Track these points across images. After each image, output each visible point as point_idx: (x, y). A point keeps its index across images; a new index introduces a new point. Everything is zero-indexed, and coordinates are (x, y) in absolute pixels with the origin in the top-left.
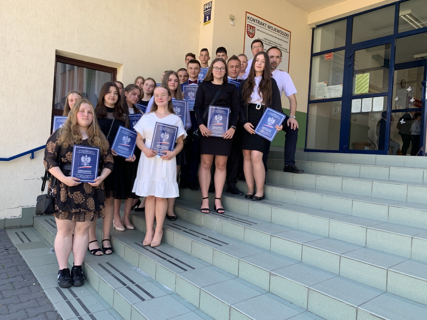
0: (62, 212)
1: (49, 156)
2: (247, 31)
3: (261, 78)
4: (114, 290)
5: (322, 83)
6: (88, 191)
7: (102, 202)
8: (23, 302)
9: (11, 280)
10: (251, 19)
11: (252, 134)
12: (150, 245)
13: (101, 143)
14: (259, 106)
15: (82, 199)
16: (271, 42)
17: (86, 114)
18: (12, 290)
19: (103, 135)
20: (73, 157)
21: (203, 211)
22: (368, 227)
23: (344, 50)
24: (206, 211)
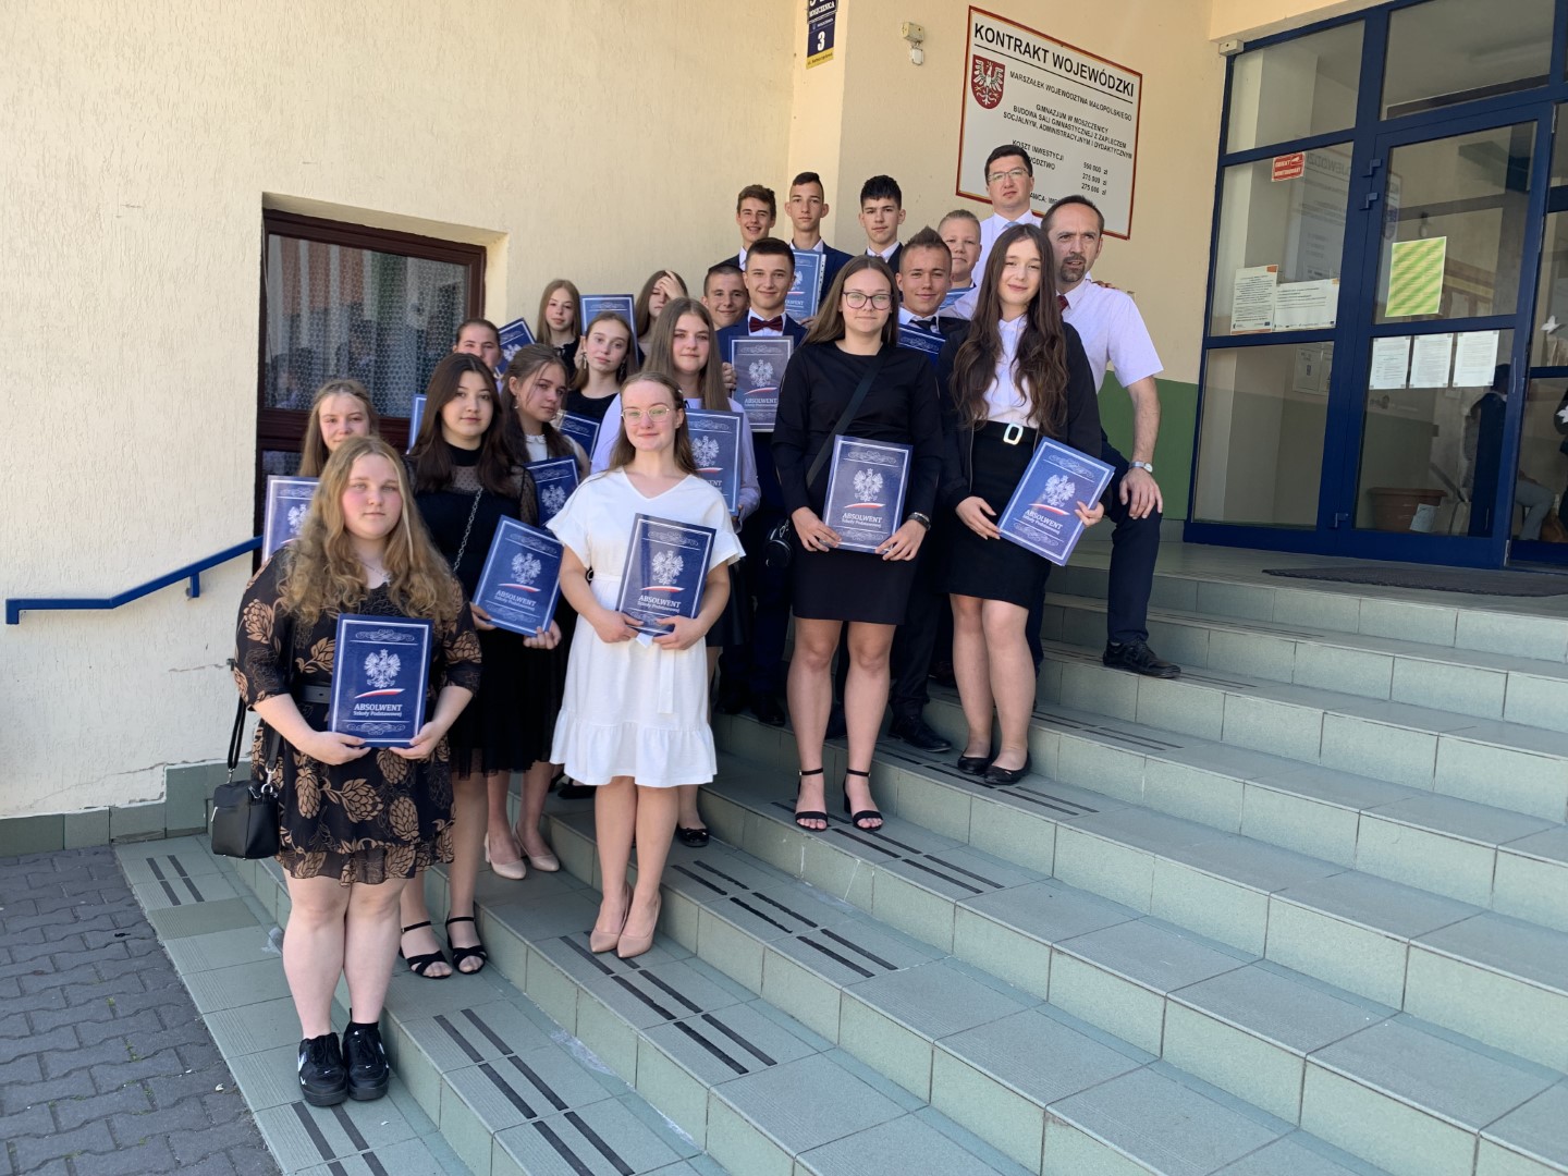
0: (306, 852)
1: (256, 653)
2: (973, 82)
3: (1024, 323)
4: (493, 1137)
5: (1261, 271)
6: (393, 774)
7: (443, 808)
8: (183, 1163)
9: (144, 1067)
10: (990, 37)
11: (988, 537)
12: (614, 950)
13: (438, 599)
14: (1014, 432)
15: (374, 806)
16: (1062, 120)
17: (372, 496)
18: (147, 1111)
19: (441, 562)
20: (333, 655)
21: (802, 822)
22: (1412, 942)
23: (1351, 144)
24: (813, 820)
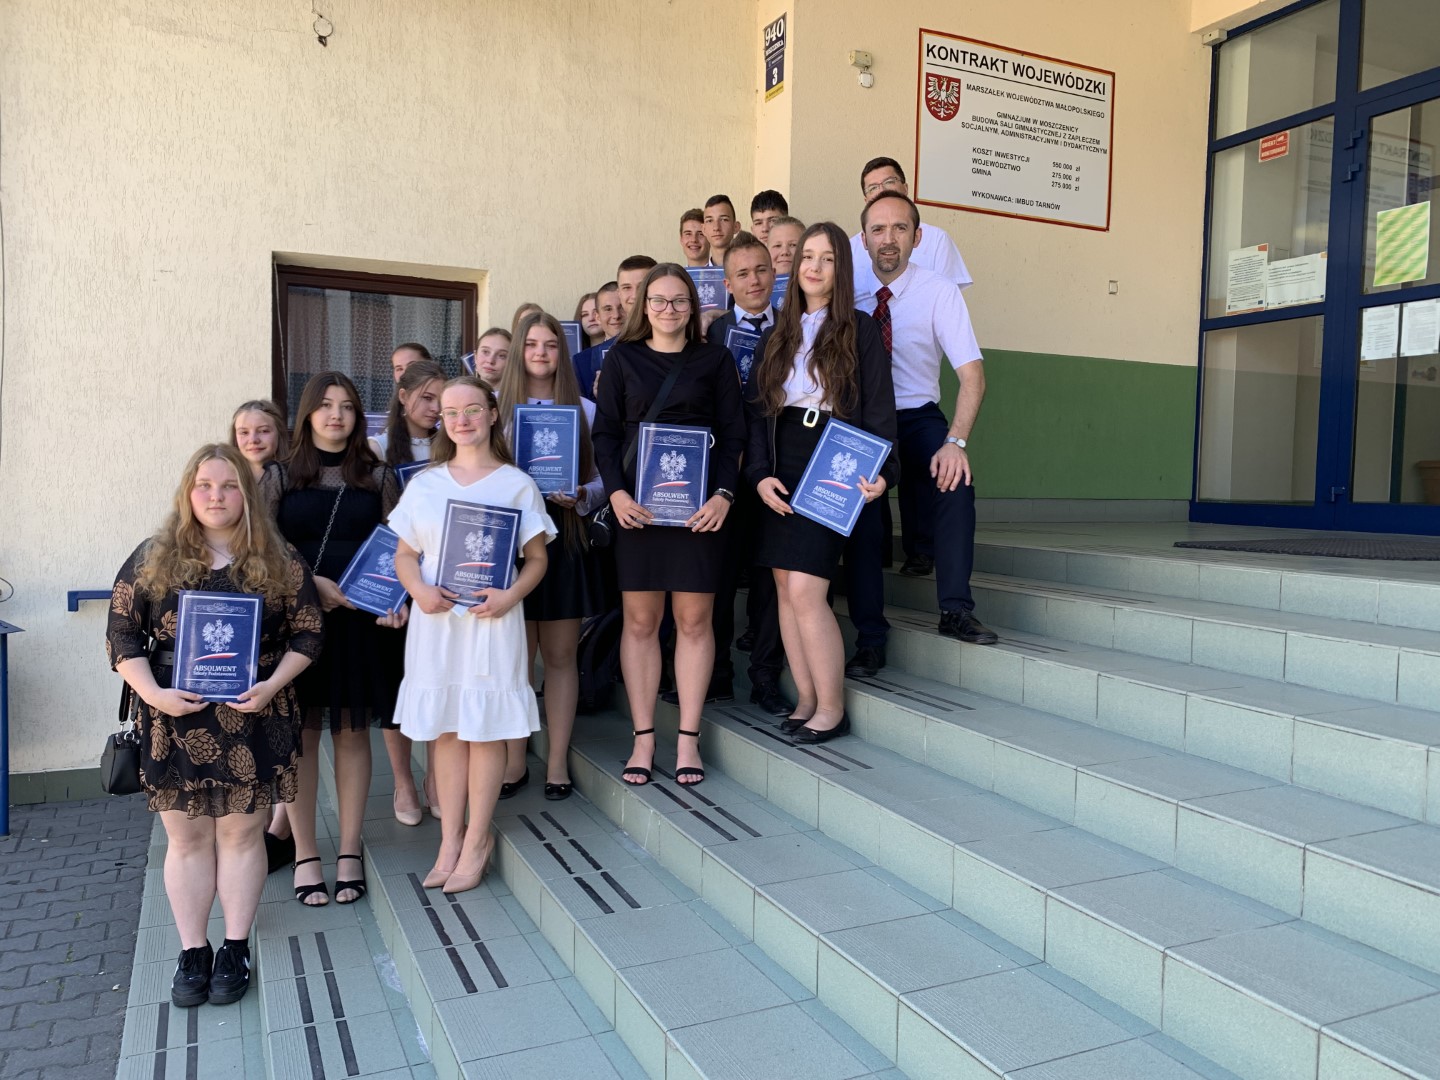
0: (157, 789)
1: (120, 625)
2: (927, 98)
3: (824, 315)
5: (1253, 251)
6: (231, 725)
7: (281, 755)
8: (53, 1044)
9: (69, 969)
10: (943, 54)
12: (441, 886)
13: (269, 576)
14: (812, 415)
15: (214, 750)
16: (1026, 124)
17: (214, 493)
18: (51, 1002)
22: (1050, 893)
23: (1332, 119)
24: (635, 775)
